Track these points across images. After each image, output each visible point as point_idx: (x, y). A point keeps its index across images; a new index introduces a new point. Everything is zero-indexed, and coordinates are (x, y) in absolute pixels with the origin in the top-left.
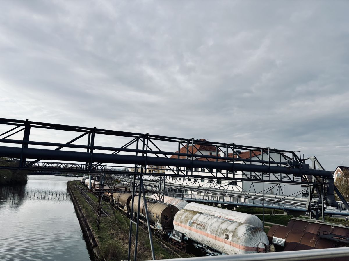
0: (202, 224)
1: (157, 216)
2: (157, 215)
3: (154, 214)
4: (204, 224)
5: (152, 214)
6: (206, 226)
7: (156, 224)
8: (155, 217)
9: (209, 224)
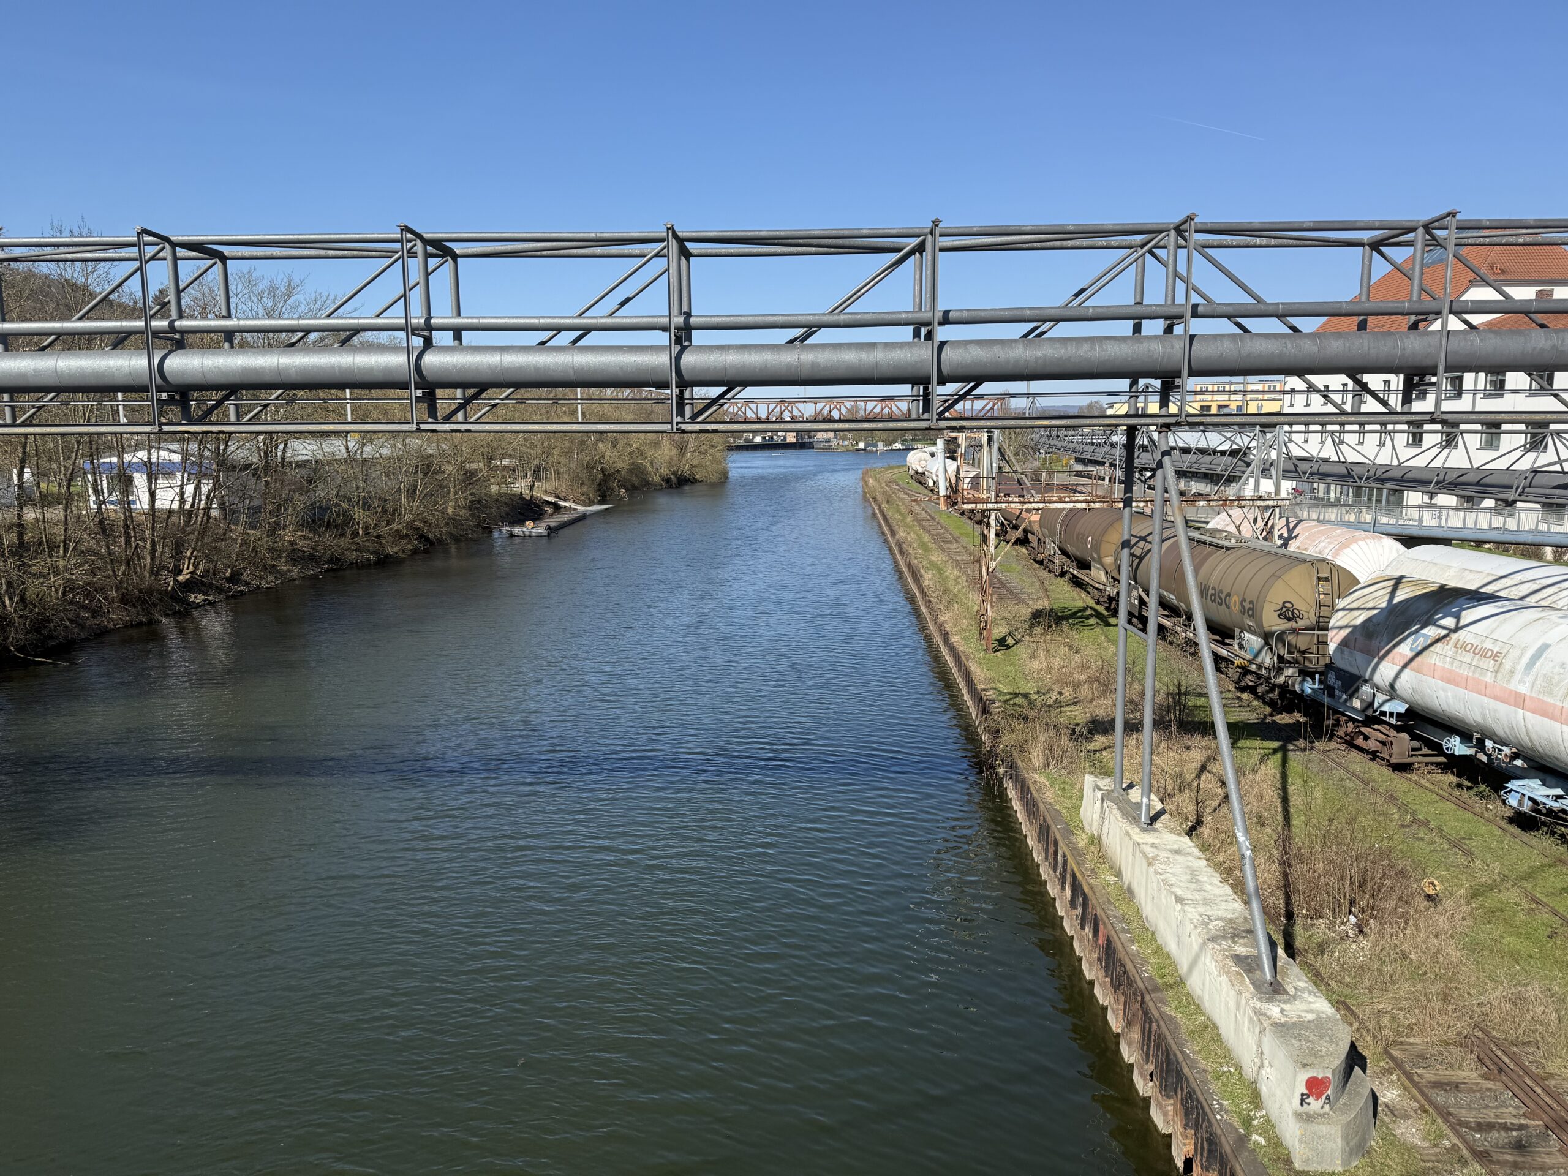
0: (1488, 645)
1: (1247, 605)
2: (1244, 600)
3: (1228, 595)
4: (1496, 650)
5: (1223, 596)
6: (1510, 656)
7: (1241, 638)
8: (1236, 608)
9: (1524, 649)
